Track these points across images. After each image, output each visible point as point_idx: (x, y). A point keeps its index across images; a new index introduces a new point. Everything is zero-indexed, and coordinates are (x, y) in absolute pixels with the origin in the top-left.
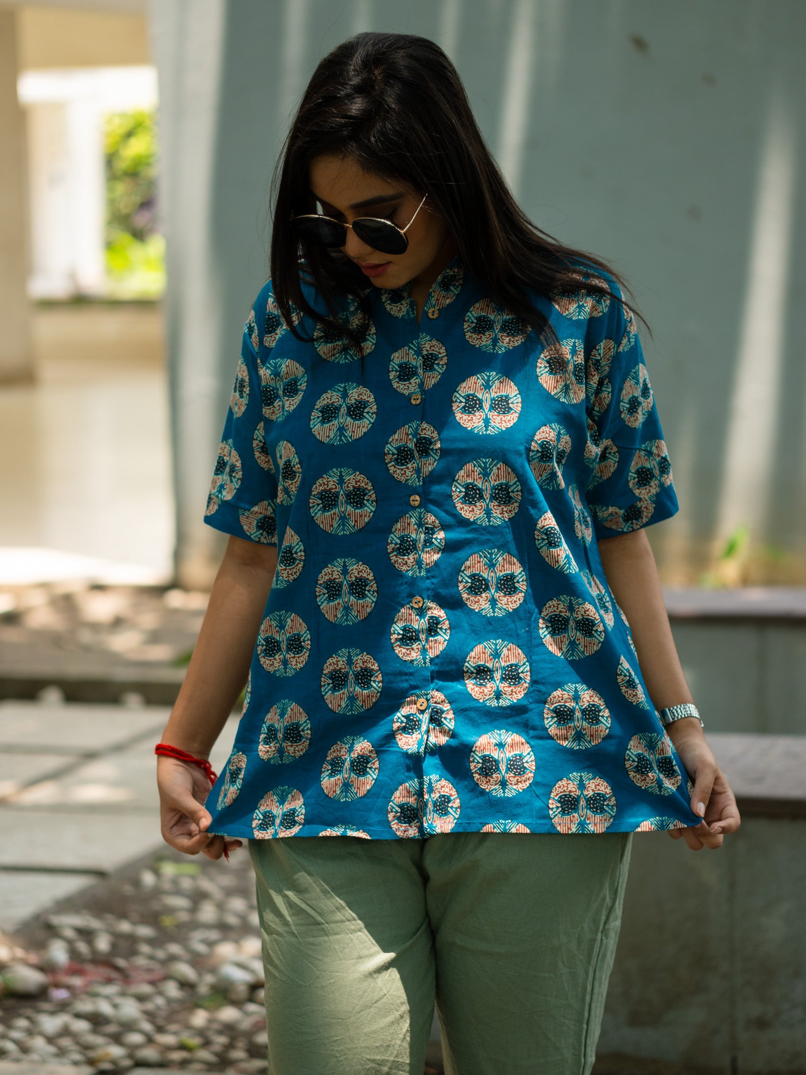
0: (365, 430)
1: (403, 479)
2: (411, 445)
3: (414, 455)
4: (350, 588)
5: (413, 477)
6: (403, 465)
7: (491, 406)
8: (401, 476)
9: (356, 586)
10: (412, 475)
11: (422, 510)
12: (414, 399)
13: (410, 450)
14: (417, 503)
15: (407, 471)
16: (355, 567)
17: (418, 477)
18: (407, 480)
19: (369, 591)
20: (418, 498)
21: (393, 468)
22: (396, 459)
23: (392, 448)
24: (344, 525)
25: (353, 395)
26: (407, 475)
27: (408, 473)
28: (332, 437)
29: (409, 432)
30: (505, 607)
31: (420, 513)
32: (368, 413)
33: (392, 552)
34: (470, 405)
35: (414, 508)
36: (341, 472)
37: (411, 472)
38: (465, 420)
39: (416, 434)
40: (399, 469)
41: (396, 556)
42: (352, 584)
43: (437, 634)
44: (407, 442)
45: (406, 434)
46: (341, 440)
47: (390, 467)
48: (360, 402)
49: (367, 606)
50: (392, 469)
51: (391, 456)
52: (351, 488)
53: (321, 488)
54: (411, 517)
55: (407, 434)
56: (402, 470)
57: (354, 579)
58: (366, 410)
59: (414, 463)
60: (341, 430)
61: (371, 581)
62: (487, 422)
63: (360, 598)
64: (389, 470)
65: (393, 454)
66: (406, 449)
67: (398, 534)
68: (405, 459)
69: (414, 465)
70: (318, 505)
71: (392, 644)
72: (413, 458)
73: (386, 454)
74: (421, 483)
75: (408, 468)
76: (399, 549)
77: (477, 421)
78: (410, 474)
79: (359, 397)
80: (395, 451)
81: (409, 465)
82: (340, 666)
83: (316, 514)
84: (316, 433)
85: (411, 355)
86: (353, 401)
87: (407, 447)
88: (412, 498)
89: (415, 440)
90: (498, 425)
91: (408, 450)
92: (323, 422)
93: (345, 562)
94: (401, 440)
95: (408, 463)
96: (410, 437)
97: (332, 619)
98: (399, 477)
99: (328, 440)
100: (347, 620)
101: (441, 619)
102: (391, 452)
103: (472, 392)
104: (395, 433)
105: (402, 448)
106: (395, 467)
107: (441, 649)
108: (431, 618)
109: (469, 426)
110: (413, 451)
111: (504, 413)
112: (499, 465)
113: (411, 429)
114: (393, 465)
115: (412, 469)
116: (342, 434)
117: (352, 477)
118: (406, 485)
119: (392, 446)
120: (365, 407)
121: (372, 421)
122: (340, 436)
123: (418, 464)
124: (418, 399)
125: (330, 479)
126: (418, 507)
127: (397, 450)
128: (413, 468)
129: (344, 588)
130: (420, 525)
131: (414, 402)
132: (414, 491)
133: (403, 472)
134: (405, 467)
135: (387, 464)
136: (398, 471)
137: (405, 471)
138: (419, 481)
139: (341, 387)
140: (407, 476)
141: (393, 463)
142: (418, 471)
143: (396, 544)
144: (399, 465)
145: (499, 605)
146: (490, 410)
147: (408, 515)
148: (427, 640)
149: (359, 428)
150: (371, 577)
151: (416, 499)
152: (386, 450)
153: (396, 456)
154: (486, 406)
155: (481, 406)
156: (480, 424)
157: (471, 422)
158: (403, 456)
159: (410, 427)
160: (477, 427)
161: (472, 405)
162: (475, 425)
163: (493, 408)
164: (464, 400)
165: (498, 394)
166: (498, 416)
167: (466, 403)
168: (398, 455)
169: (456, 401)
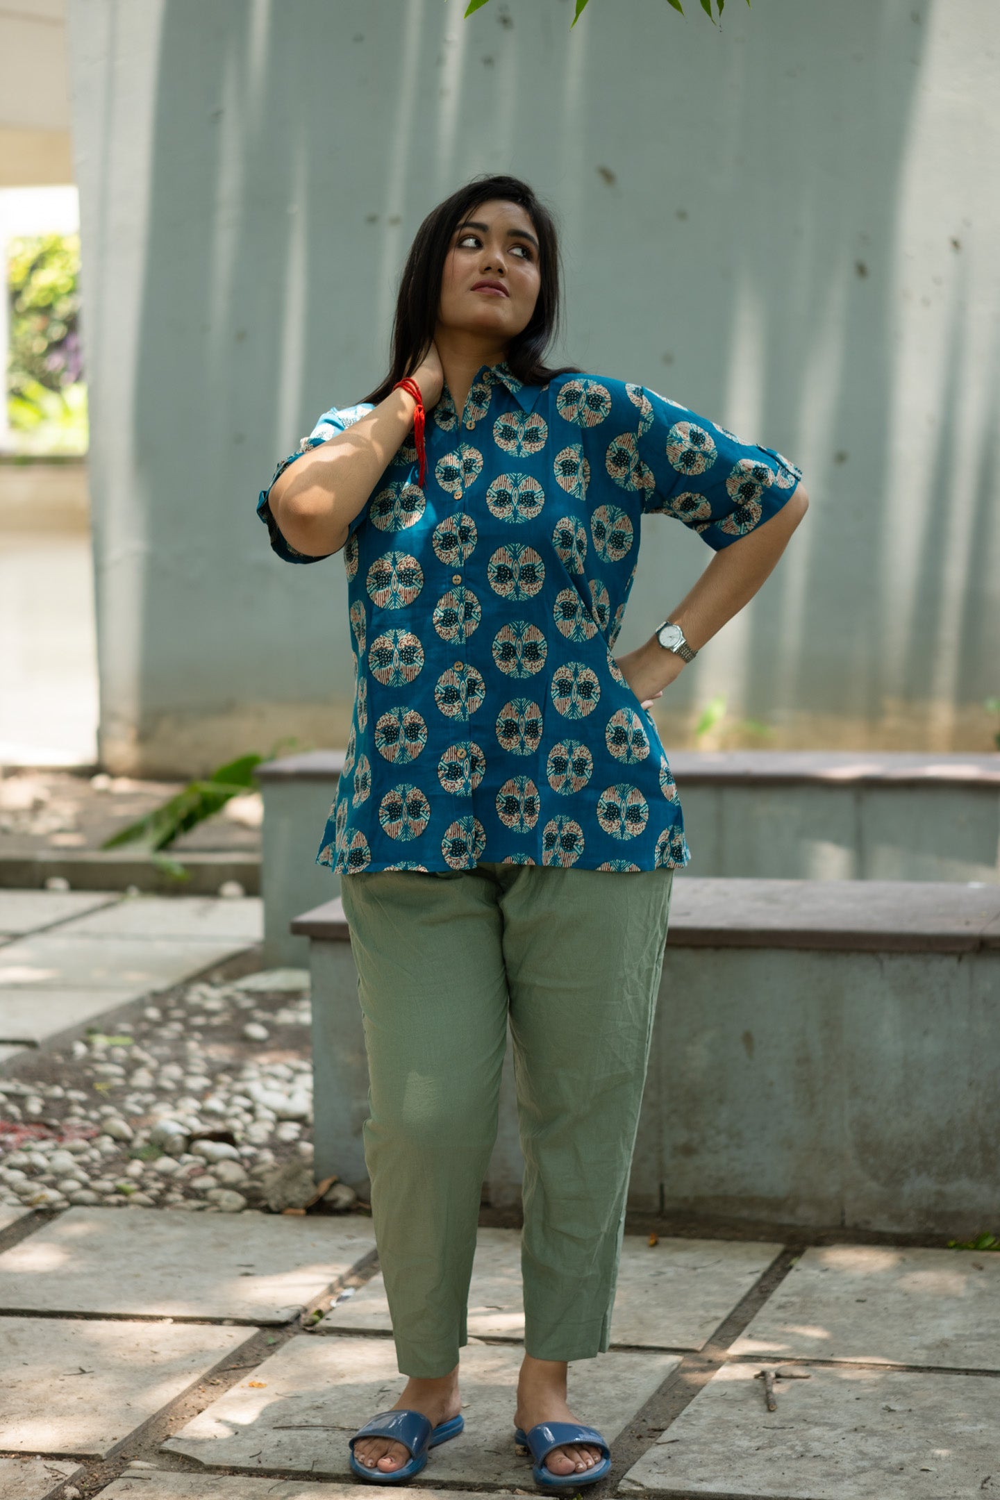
0: (416, 520)
1: (447, 561)
2: (456, 532)
3: (456, 540)
4: (400, 655)
5: (456, 559)
6: (447, 549)
7: (519, 500)
8: (446, 559)
9: (405, 653)
11: (463, 588)
12: (457, 496)
13: (454, 536)
14: (459, 582)
15: (451, 555)
16: (405, 636)
17: (461, 560)
18: (450, 562)
19: (417, 657)
20: (459, 577)
21: (438, 551)
22: (442, 544)
23: (439, 535)
24: (395, 601)
25: (406, 492)
27: (452, 556)
28: (388, 526)
29: (454, 522)
30: (529, 670)
31: (461, 591)
32: (419, 506)
33: (437, 623)
34: (501, 499)
35: (456, 586)
36: (394, 555)
37: (455, 555)
38: (497, 512)
39: (459, 524)
40: (444, 553)
41: (440, 627)
42: (402, 651)
43: (474, 694)
44: (451, 530)
45: (450, 523)
46: (396, 528)
48: (411, 497)
49: (415, 670)
50: (438, 553)
51: (438, 542)
52: (403, 569)
53: (377, 569)
54: (453, 593)
55: (452, 524)
56: (447, 553)
57: (404, 647)
58: (417, 504)
59: (457, 547)
60: (397, 520)
61: (419, 648)
62: (515, 513)
63: (409, 663)
64: (435, 554)
65: (440, 540)
67: (442, 608)
68: (449, 545)
69: (457, 549)
70: (374, 584)
71: (436, 702)
72: (457, 543)
73: (434, 541)
74: (463, 565)
75: (452, 552)
76: (443, 621)
77: (508, 512)
78: (454, 557)
79: (410, 493)
80: (442, 538)
81: (453, 550)
82: (392, 722)
83: (371, 591)
84: (375, 523)
85: (454, 460)
86: (406, 497)
87: (452, 534)
88: (454, 577)
89: (458, 528)
90: (525, 516)
91: (451, 537)
92: (381, 514)
93: (395, 633)
94: (447, 528)
95: (451, 548)
96: (455, 525)
97: (384, 682)
98: (444, 560)
99: (385, 528)
100: (397, 682)
101: (478, 681)
102: (438, 539)
103: (503, 488)
104: (442, 522)
105: (448, 535)
106: (441, 551)
107: (477, 707)
108: (469, 680)
109: (500, 516)
110: (457, 537)
111: (530, 506)
112: (527, 549)
113: (455, 520)
115: (455, 553)
117: (404, 559)
118: (450, 566)
119: (439, 533)
120: (416, 501)
121: (423, 512)
122: (396, 525)
123: (461, 549)
124: (460, 496)
125: (385, 561)
126: (460, 585)
129: (395, 655)
130: (461, 600)
131: (456, 498)
132: (457, 572)
133: (448, 555)
134: (450, 551)
135: (434, 548)
136: (443, 555)
138: (461, 563)
139: (396, 486)
140: (451, 559)
141: (439, 548)
142: (461, 555)
143: (440, 617)
144: (444, 550)
145: (525, 669)
146: (518, 504)
147: (450, 592)
148: (466, 700)
149: (411, 518)
150: (418, 645)
151: (457, 579)
152: (434, 537)
153: (442, 542)
154: (515, 500)
155: (511, 501)
156: (510, 515)
157: (502, 513)
158: (448, 541)
159: (454, 518)
160: (508, 517)
161: (503, 499)
162: (506, 516)
163: (520, 502)
164: (496, 495)
165: (525, 491)
166: (525, 508)
167: (498, 498)
168: (443, 540)
169: (490, 496)
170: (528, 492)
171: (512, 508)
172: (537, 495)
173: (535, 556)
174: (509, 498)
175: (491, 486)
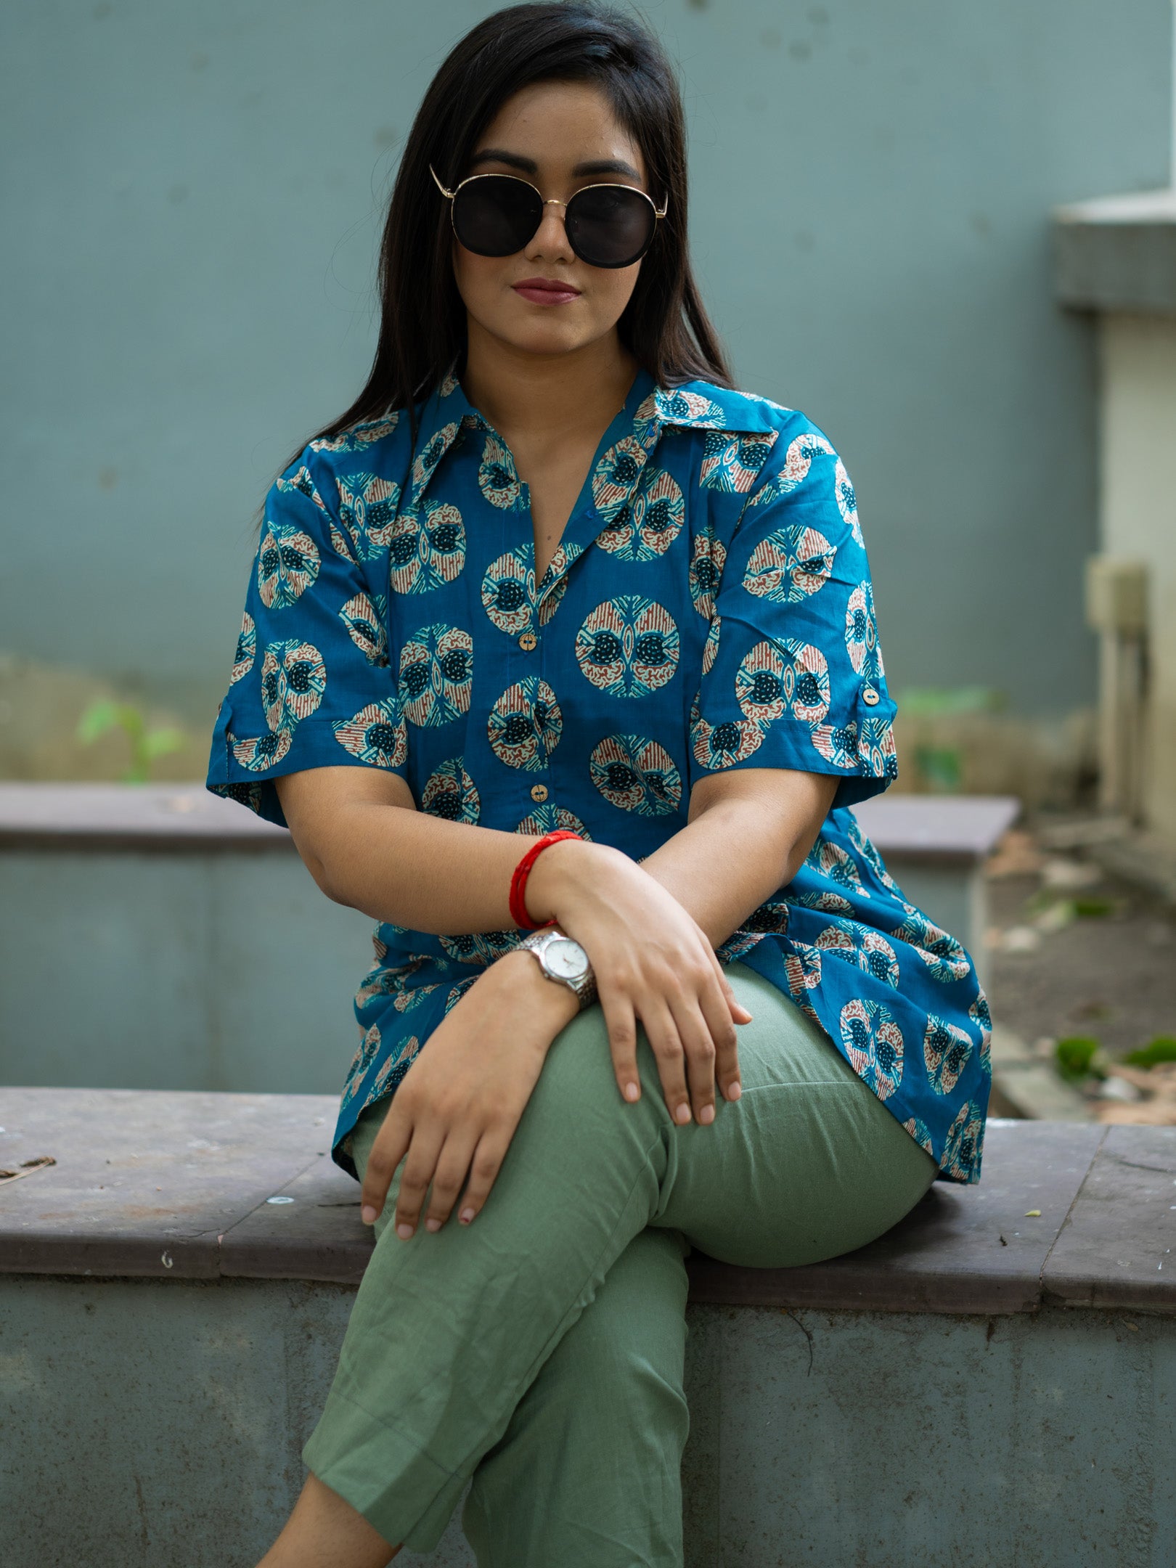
1: (517, 763)
2: (529, 714)
3: (533, 727)
5: (532, 758)
6: (516, 742)
7: (635, 651)
8: (514, 759)
10: (530, 756)
11: (552, 806)
12: (525, 642)
13: (527, 721)
14: (544, 797)
15: (523, 751)
17: (541, 758)
18: (523, 764)
20: (543, 788)
21: (500, 748)
22: (506, 735)
23: (499, 720)
25: (445, 643)
26: (523, 756)
27: (525, 754)
29: (524, 694)
31: (550, 811)
34: (602, 649)
35: (540, 804)
37: (530, 751)
38: (596, 675)
39: (534, 697)
40: (510, 749)
44: (521, 710)
45: (519, 697)
47: (497, 747)
50: (499, 751)
51: (497, 731)
54: (535, 818)
55: (522, 698)
56: (515, 749)
59: (534, 738)
62: (628, 676)
64: (494, 752)
65: (501, 728)
66: (521, 720)
68: (519, 734)
69: (534, 741)
72: (532, 730)
73: (489, 729)
74: (545, 767)
77: (614, 675)
78: (528, 754)
79: (452, 645)
80: (503, 724)
81: (526, 742)
86: (446, 653)
87: (523, 717)
88: (534, 790)
89: (534, 705)
90: (645, 683)
91: (524, 722)
94: (513, 706)
95: (523, 740)
96: (527, 701)
98: (511, 761)
102: (497, 726)
103: (605, 629)
104: (502, 696)
105: (515, 719)
106: (503, 747)
109: (601, 683)
110: (533, 721)
111: (654, 663)
112: (648, 745)
113: (526, 689)
114: (500, 744)
115: (530, 747)
119: (499, 717)
123: (540, 740)
124: (531, 642)
126: (545, 803)
127: (507, 722)
128: (532, 745)
131: (524, 647)
132: (536, 779)
133: (517, 753)
134: (519, 745)
135: (491, 743)
136: (509, 752)
137: (520, 751)
138: (542, 763)
139: (425, 632)
140: (524, 759)
141: (500, 741)
142: (541, 749)
144: (510, 744)
146: (633, 660)
147: (530, 817)
151: (539, 792)
152: (489, 723)
153: (504, 731)
154: (628, 651)
155: (620, 653)
156: (618, 681)
157: (607, 678)
158: (516, 729)
159: (523, 685)
160: (614, 686)
161: (606, 649)
162: (611, 683)
163: (638, 655)
164: (593, 642)
165: (646, 631)
166: (645, 668)
167: (596, 646)
168: (508, 728)
169: (582, 643)
170: (651, 636)
171: (623, 669)
172: (667, 642)
173: (663, 757)
174: (616, 648)
175: (585, 624)
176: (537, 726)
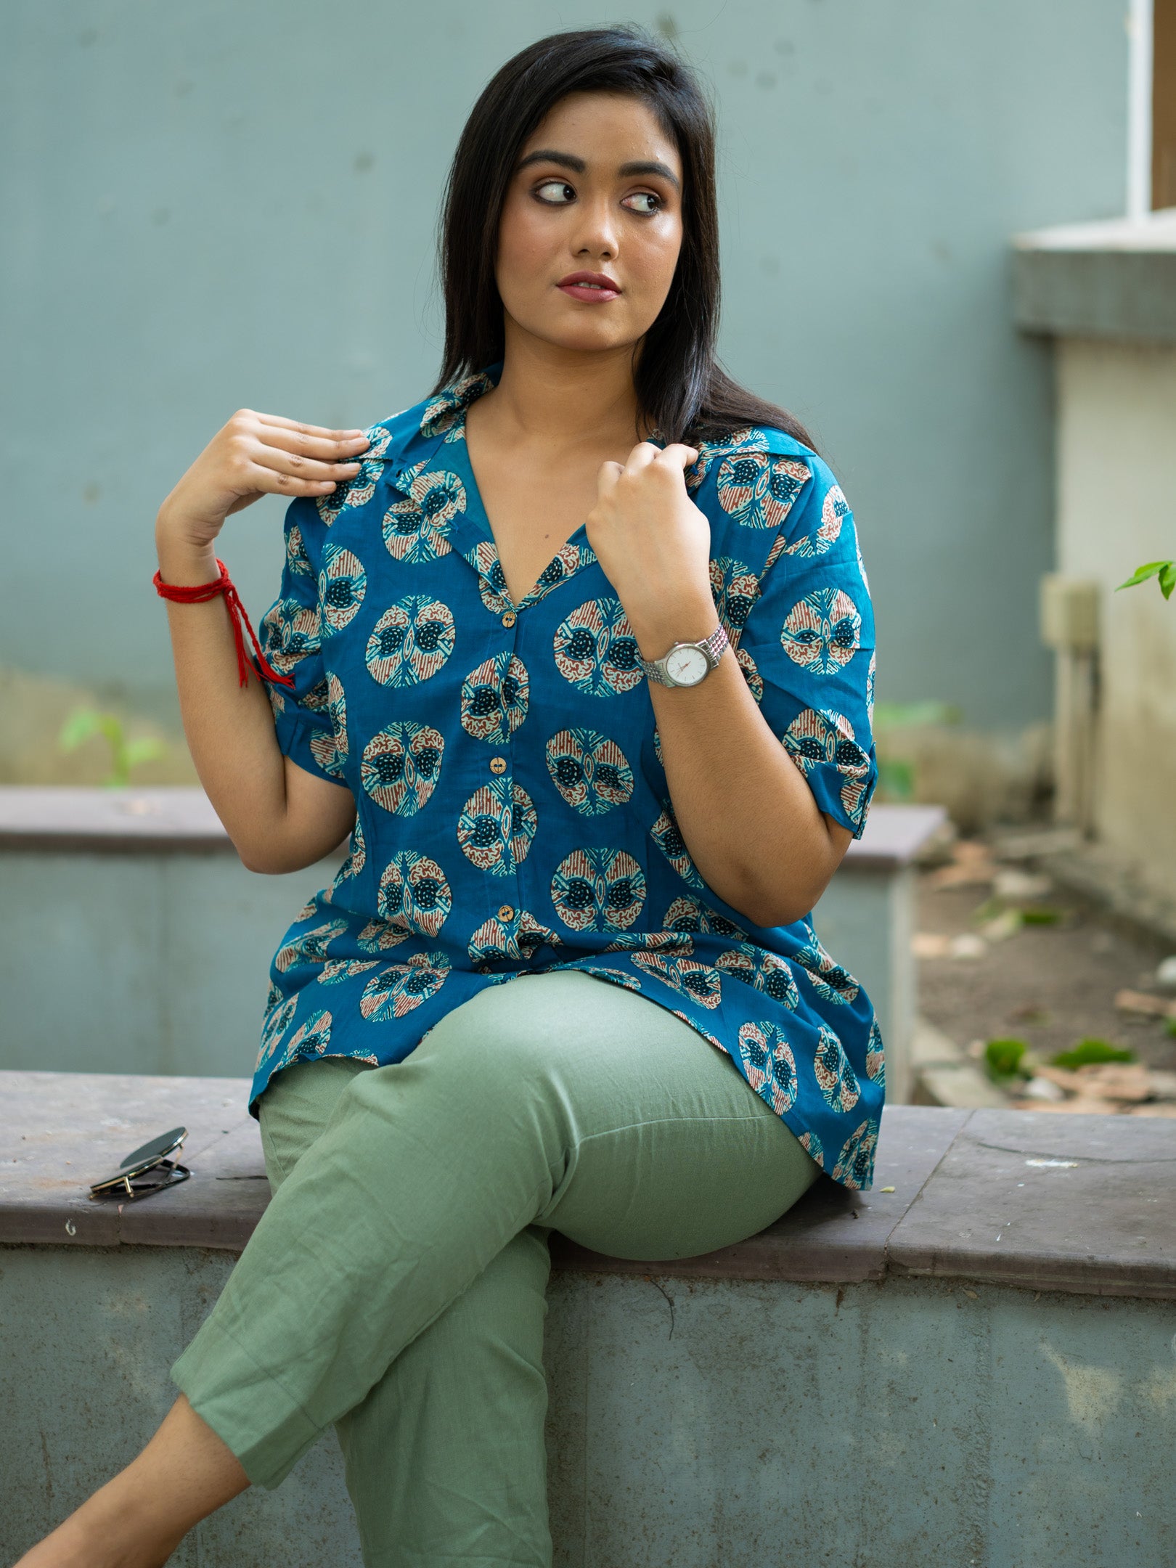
0: (438, 667)
1: (481, 735)
2: (497, 688)
3: (500, 701)
4: (413, 894)
5: (496, 732)
6: (482, 714)
7: (608, 652)
8: (479, 731)
9: (422, 891)
11: (509, 779)
12: (506, 620)
13: (494, 694)
14: (502, 769)
16: (418, 863)
17: (505, 733)
18: (487, 737)
19: (440, 898)
20: (502, 761)
21: (468, 718)
22: (473, 707)
23: (470, 690)
24: (411, 803)
25: (425, 613)
26: (487, 728)
27: (490, 727)
28: (392, 676)
29: (496, 669)
30: (616, 924)
31: (505, 785)
32: (443, 640)
33: (465, 841)
34: (578, 644)
35: (498, 776)
36: (403, 727)
37: (494, 725)
38: (568, 668)
39: (503, 672)
40: (475, 720)
41: (471, 847)
42: (417, 888)
44: (491, 684)
45: (489, 670)
46: (403, 681)
47: (464, 717)
48: (433, 624)
49: (438, 919)
50: (465, 721)
51: (466, 701)
52: (421, 749)
53: (377, 750)
54: (492, 789)
55: (492, 671)
56: (480, 722)
57: (418, 880)
58: (440, 637)
59: (498, 712)
60: (406, 665)
61: (442, 883)
62: (596, 675)
63: (427, 909)
64: (462, 722)
65: (470, 699)
66: (490, 693)
67: (472, 815)
68: (486, 706)
69: (498, 715)
70: (374, 774)
72: (498, 704)
73: (460, 699)
74: (508, 741)
75: (489, 719)
76: (474, 836)
77: (583, 672)
78: (493, 728)
79: (432, 616)
80: (474, 695)
81: (492, 715)
83: (370, 788)
84: (372, 670)
86: (424, 622)
87: (491, 690)
88: (494, 762)
89: (504, 680)
90: (612, 685)
91: (492, 694)
92: (382, 654)
93: (405, 857)
94: (484, 678)
95: (489, 712)
96: (497, 675)
98: (475, 732)
99: (386, 680)
102: (465, 695)
103: (585, 626)
104: (476, 668)
105: (484, 691)
106: (471, 717)
109: (571, 676)
110: (500, 696)
112: (605, 743)
113: (498, 664)
114: (468, 715)
115: (495, 721)
116: (406, 673)
117: (420, 733)
118: (484, 742)
119: (470, 687)
120: (440, 632)
121: (449, 653)
122: (403, 675)
123: (504, 715)
124: (511, 620)
125: (390, 737)
126: (503, 775)
127: (476, 693)
128: (496, 718)
129: (407, 894)
130: (505, 802)
131: (505, 623)
132: (497, 752)
133: (481, 725)
134: (485, 717)
135: (459, 713)
136: (474, 723)
137: (484, 723)
138: (505, 738)
139: (410, 601)
140: (488, 731)
141: (469, 712)
142: (504, 724)
143: (470, 829)
144: (476, 715)
145: (609, 924)
146: (604, 660)
147: (488, 787)
149: (429, 664)
150: (441, 878)
151: (497, 764)
152: (461, 692)
153: (473, 702)
154: (601, 650)
155: (594, 650)
156: (587, 678)
157: (577, 673)
158: (484, 701)
159: (495, 661)
160: (582, 683)
161: (582, 644)
162: (580, 678)
163: (609, 657)
164: (572, 637)
165: (621, 635)
166: (614, 670)
167: (574, 642)
168: (477, 700)
169: (561, 637)
170: (625, 639)
173: (616, 754)
174: (592, 645)
175: (568, 618)
176: (503, 701)
